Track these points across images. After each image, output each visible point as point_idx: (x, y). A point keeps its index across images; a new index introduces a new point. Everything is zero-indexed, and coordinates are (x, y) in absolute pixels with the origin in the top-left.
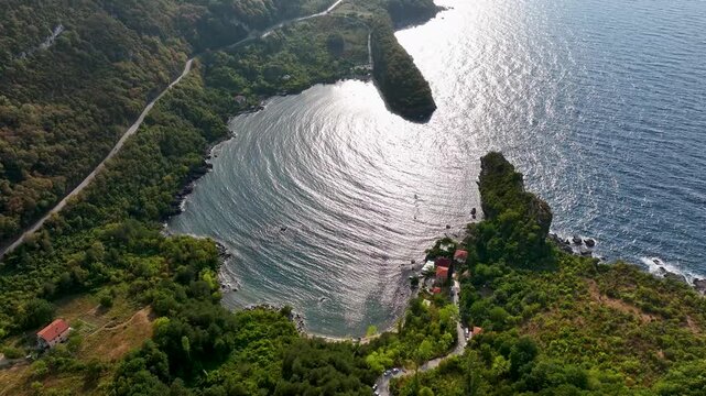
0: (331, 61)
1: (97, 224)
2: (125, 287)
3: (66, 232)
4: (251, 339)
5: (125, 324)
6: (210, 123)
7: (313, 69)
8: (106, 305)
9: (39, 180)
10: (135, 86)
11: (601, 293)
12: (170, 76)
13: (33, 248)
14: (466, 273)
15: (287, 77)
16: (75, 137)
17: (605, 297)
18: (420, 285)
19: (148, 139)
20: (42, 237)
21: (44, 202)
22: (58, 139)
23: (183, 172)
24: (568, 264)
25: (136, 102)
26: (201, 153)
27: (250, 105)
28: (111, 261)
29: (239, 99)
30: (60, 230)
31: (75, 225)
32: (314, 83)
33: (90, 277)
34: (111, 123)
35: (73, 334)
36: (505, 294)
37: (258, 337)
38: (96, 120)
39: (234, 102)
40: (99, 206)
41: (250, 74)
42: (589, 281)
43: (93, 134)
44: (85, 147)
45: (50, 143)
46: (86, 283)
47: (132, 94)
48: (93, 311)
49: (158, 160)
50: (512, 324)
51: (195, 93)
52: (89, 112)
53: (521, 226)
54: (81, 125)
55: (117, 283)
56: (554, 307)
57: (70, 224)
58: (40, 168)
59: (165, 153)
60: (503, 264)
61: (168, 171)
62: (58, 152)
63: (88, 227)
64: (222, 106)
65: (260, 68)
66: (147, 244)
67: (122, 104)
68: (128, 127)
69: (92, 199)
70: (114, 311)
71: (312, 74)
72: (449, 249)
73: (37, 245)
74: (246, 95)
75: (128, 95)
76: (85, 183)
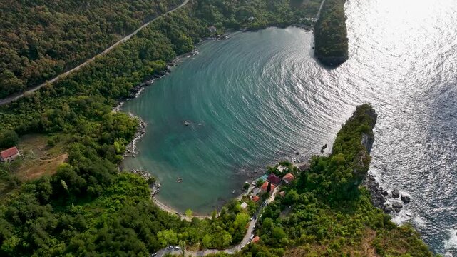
0: (288, 11)
1: (74, 93)
2: (69, 137)
3: (52, 95)
4: (116, 192)
5: (50, 160)
6: (183, 42)
7: (273, 15)
8: (51, 145)
9: (47, 60)
10: (138, 10)
11: (372, 246)
12: (168, 6)
13: (28, 100)
14: (282, 192)
15: (252, 18)
16: (83, 37)
17: (373, 250)
18: (249, 190)
19: (131, 46)
20: (35, 95)
21: (46, 75)
22: (70, 38)
23: (148, 71)
24: (364, 212)
25: (135, 21)
26: (167, 61)
27: (217, 34)
28: (70, 119)
29: (212, 29)
30: (48, 93)
31: (60, 92)
32: (269, 25)
33: (51, 126)
34: (111, 32)
35: (18, 158)
36: (296, 220)
37: (121, 193)
38: (101, 29)
39: (208, 31)
40: (80, 83)
41: (226, 13)
42: (371, 231)
43: (97, 38)
44: (87, 45)
45: (64, 39)
46: (47, 129)
47: (135, 15)
48: (42, 147)
49: (134, 61)
50: (285, 244)
51: (181, 20)
52: (98, 23)
53: (341, 170)
54: (90, 30)
55: (66, 133)
56: (326, 243)
57: (56, 91)
58: (51, 53)
59: (141, 57)
60: (312, 195)
61: (138, 69)
62: (66, 45)
63: (68, 94)
64: (196, 32)
65: (235, 9)
66: (96, 113)
67: (124, 21)
68: (123, 36)
69: (76, 78)
70: (52, 150)
71: (271, 19)
72: (284, 170)
73: (31, 100)
74: (218, 27)
75: (131, 16)
76: (77, 68)
